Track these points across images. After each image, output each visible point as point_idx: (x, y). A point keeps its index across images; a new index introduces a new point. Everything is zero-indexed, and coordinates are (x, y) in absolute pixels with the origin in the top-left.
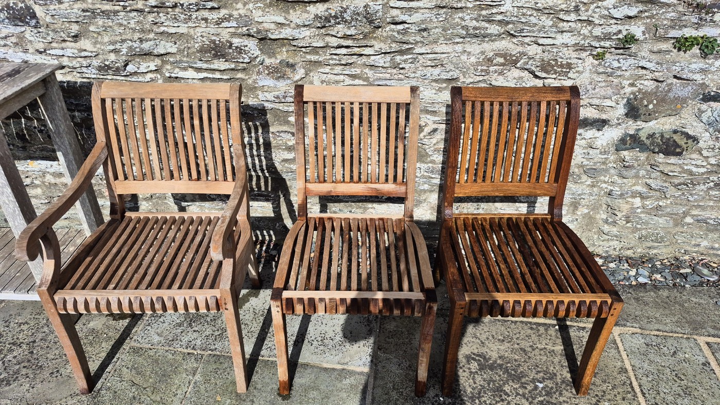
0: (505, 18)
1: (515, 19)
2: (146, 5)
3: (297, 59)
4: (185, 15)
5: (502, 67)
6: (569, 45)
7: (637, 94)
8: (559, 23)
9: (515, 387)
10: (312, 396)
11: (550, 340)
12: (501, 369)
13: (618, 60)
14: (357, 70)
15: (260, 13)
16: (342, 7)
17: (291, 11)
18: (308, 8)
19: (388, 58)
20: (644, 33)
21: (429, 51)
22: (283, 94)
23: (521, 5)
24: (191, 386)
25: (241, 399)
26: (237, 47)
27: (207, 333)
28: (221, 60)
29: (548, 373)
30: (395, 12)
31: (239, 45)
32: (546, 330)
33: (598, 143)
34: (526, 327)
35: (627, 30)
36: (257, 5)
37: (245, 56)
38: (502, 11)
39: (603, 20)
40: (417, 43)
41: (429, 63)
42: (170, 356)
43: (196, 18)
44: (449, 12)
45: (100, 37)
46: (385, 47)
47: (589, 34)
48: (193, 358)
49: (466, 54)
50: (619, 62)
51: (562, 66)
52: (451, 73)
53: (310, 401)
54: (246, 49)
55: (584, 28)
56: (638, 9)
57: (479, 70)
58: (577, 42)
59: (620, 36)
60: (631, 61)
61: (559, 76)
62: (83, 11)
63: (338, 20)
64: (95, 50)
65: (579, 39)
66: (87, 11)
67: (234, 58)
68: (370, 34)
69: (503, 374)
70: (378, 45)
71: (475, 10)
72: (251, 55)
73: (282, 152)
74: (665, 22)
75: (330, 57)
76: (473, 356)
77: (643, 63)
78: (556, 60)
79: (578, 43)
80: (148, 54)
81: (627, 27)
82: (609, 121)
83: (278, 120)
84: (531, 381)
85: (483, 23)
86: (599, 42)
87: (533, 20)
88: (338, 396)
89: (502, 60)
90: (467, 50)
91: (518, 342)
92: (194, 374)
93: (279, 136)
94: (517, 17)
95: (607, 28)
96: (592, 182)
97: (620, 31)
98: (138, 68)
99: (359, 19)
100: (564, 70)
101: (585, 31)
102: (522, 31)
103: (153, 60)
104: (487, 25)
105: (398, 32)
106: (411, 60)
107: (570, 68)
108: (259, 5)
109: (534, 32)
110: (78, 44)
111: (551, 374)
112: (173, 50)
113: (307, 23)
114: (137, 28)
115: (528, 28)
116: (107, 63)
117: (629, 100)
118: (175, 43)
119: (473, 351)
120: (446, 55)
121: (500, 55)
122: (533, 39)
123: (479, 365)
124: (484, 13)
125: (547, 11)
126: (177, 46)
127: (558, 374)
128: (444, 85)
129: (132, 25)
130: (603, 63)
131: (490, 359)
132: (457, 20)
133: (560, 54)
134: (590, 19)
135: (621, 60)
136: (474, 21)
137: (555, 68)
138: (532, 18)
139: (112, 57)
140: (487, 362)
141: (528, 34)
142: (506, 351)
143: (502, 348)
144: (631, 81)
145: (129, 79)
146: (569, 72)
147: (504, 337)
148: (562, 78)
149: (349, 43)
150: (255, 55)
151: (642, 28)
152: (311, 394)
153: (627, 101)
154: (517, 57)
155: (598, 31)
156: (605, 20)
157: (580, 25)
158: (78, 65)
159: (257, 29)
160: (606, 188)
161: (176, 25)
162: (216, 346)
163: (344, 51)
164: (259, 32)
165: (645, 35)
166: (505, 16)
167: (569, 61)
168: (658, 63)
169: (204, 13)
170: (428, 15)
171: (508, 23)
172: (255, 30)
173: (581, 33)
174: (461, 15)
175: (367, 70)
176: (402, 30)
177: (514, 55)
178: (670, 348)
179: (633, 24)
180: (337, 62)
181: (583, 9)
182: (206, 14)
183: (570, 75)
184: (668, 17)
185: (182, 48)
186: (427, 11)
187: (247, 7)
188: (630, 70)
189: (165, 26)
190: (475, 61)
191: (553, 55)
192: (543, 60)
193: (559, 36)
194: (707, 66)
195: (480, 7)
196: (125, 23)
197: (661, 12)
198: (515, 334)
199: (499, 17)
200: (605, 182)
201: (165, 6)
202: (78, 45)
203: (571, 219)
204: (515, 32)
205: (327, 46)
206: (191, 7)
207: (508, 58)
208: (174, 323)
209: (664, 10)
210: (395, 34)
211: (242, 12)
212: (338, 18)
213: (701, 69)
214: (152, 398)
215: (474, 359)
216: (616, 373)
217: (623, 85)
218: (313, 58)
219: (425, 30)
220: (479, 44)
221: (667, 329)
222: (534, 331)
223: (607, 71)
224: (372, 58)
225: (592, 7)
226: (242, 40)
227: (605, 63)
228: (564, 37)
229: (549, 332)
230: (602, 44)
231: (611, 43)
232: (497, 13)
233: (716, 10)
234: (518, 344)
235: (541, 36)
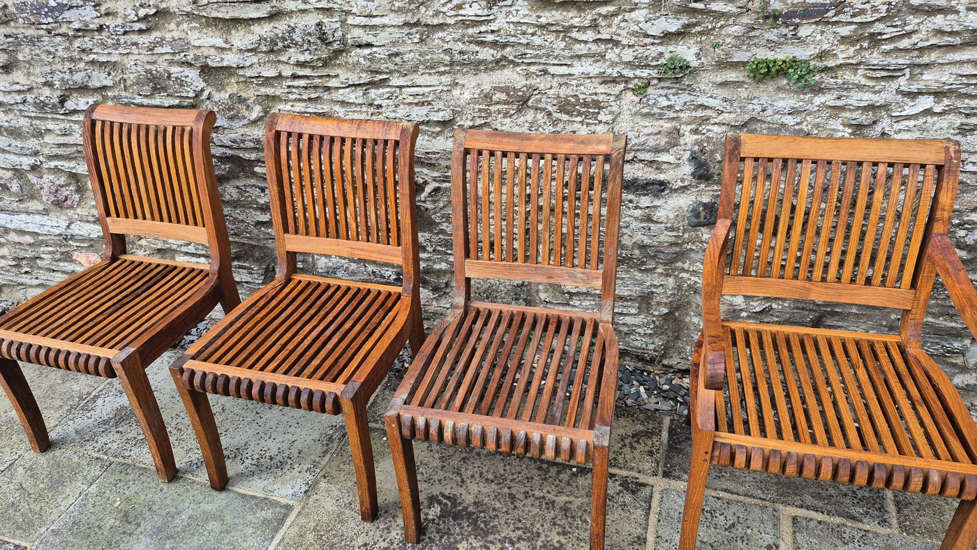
0: (498, 39)
1: (513, 39)
2: (70, 28)
3: (250, 93)
4: (113, 39)
5: (507, 106)
6: (591, 75)
7: (705, 144)
8: (574, 45)
9: (474, 545)
10: (211, 527)
11: (556, 486)
12: (468, 519)
13: (666, 96)
14: (325, 107)
15: (197, 34)
16: (289, 26)
17: (233, 32)
18: (252, 28)
19: (360, 92)
20: (697, 55)
21: (409, 83)
22: (241, 138)
23: (518, 21)
24: (81, 498)
25: (127, 520)
26: (177, 78)
27: (130, 436)
28: (162, 94)
29: (529, 531)
30: (357, 33)
31: (179, 75)
32: (559, 473)
33: (660, 214)
34: (533, 466)
35: (671, 52)
36: (191, 25)
37: (188, 89)
38: (493, 28)
39: (633, 38)
40: (391, 72)
41: (410, 99)
42: (76, 459)
43: (125, 42)
44: (425, 31)
45: (32, 67)
46: (353, 78)
47: (617, 60)
48: (100, 464)
49: (459, 88)
50: (668, 99)
51: (586, 104)
52: (441, 114)
53: (206, 533)
54: (188, 80)
55: (609, 51)
56: (681, 22)
57: (476, 110)
58: (602, 70)
59: (663, 61)
60: (685, 97)
61: (586, 118)
62: (6, 36)
63: (286, 42)
64: (28, 83)
65: (605, 66)
66: (10, 36)
67: (176, 92)
68: (331, 60)
69: (468, 526)
70: (345, 76)
71: (459, 28)
72: (195, 88)
73: (254, 213)
74: (728, 40)
75: (288, 90)
76: (440, 498)
77: (703, 100)
78: (576, 96)
79: (604, 73)
80: (83, 89)
81: (671, 48)
82: (669, 183)
83: (243, 171)
84: (499, 540)
85: (472, 46)
86: (634, 69)
87: (537, 41)
88: (242, 531)
89: (503, 96)
90: (460, 82)
91: (511, 485)
92: (91, 484)
93: (246, 192)
94: (516, 36)
95: (641, 50)
96: (665, 270)
97: (661, 54)
98: (77, 105)
99: (312, 41)
100: (591, 110)
101: (611, 55)
102: (523, 55)
103: (92, 95)
104: (477, 48)
105: (365, 58)
106: (388, 95)
107: (600, 108)
108: (194, 25)
109: (540, 57)
110: (10, 76)
111: (532, 534)
112: (109, 83)
113: (249, 47)
114: (65, 56)
115: (531, 52)
116: (42, 99)
117: (693, 153)
118: (109, 74)
119: (444, 491)
120: (430, 89)
121: (501, 90)
122: (541, 67)
123: (441, 510)
124: (470, 31)
125: (554, 28)
126: (111, 77)
127: (543, 535)
128: (438, 129)
129: (60, 53)
130: (645, 100)
131: (460, 504)
132: (436, 41)
133: (582, 88)
134: (615, 37)
135: (671, 96)
136: (460, 44)
137: (577, 107)
138: (534, 38)
139: (46, 91)
140: (456, 507)
141: (533, 60)
142: (489, 496)
143: (485, 490)
144: (693, 126)
145: (69, 118)
146: (599, 113)
147: (495, 477)
148: (591, 121)
149: (307, 72)
150: (199, 88)
151: (695, 49)
152: (211, 525)
153: (691, 155)
154: (523, 92)
155: (628, 55)
156: (636, 39)
157: (603, 46)
158: (12, 102)
159: (195, 55)
160: (689, 279)
161: (106, 52)
162: (131, 453)
163: (302, 83)
164: (196, 58)
165: (700, 59)
166: (499, 36)
167: (595, 97)
168: (725, 100)
169: (133, 36)
170: (398, 36)
171: (504, 46)
172: (192, 56)
173: (607, 57)
174: (441, 34)
175: (337, 108)
176: (369, 55)
177: (519, 90)
178: (729, 517)
179: (681, 43)
180: (298, 97)
181: (603, 24)
182: (135, 38)
183: (600, 117)
184: (730, 32)
185: (117, 79)
186: (396, 30)
187: (181, 27)
188: (687, 109)
189: (95, 53)
190: (469, 97)
191: (573, 90)
192: (559, 97)
193: (576, 63)
194: (801, 103)
195: (463, 24)
196: (53, 50)
197: (719, 25)
198: (513, 474)
199: (490, 38)
200: (687, 271)
201: (89, 28)
202: (10, 78)
203: (645, 321)
204: (515, 57)
205: (280, 77)
206: (117, 29)
207: (512, 93)
208: (100, 420)
209: (723, 23)
210: (361, 60)
211: (176, 34)
212: (287, 40)
213: (793, 108)
214: (31, 506)
215: (440, 503)
216: (626, 544)
217: (682, 132)
218: (269, 91)
219: (397, 55)
220: (475, 74)
221: (741, 489)
222: (540, 473)
223: (652, 112)
224: (341, 91)
225: (617, 20)
226: (181, 69)
227: (648, 100)
228: (584, 63)
229: (561, 476)
230: (638, 72)
231: (651, 72)
232: (487, 32)
233: (797, 21)
234: (509, 488)
235: (552, 62)
